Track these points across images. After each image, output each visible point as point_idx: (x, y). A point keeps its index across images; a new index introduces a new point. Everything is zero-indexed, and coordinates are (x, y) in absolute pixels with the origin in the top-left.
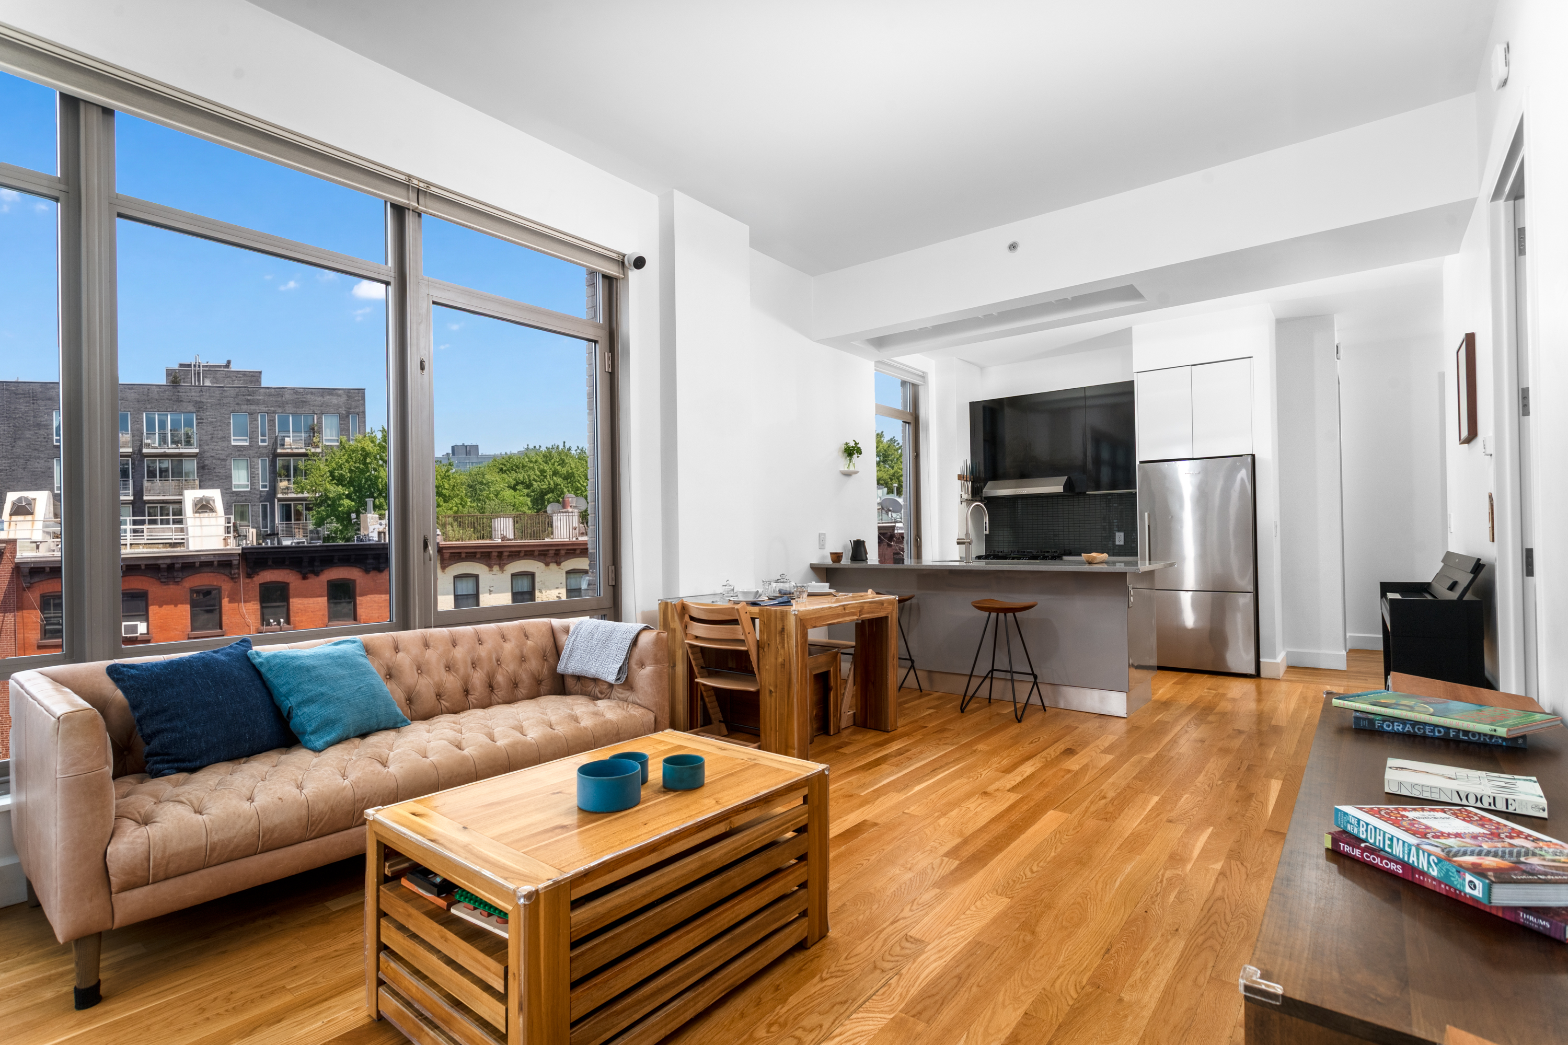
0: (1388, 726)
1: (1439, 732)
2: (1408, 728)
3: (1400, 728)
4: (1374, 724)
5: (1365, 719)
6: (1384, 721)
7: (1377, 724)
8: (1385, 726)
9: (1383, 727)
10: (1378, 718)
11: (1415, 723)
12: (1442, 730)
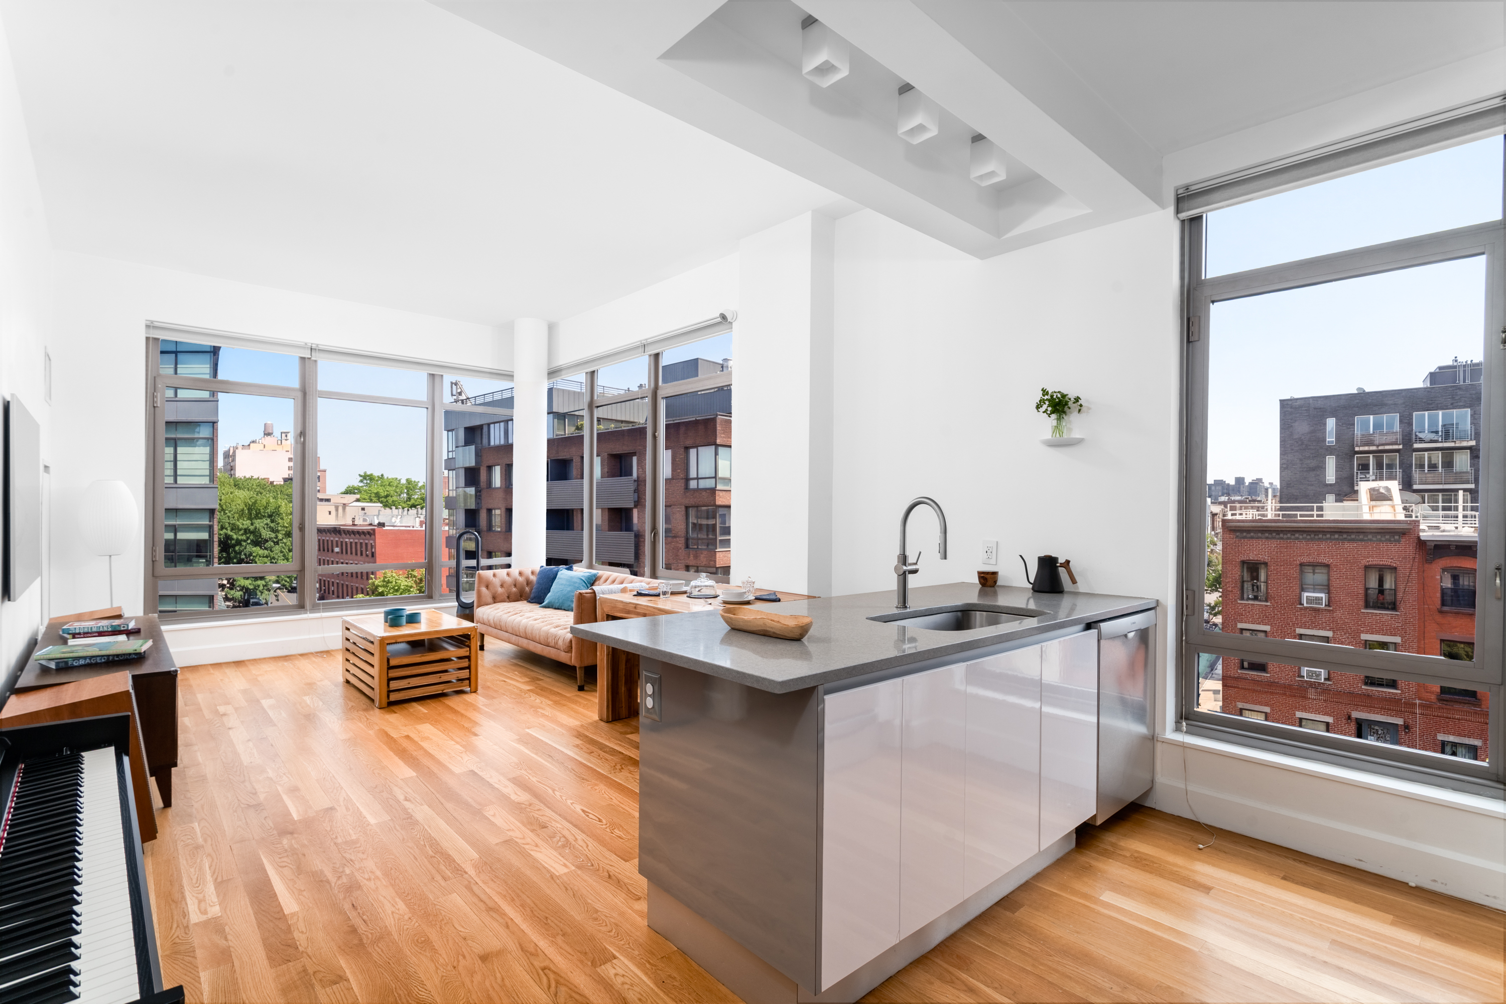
1: (104, 659)
2: (88, 661)
5: (62, 662)
6: (74, 660)
7: (70, 663)
9: (73, 664)
10: (70, 659)
11: (91, 657)
12: (105, 657)
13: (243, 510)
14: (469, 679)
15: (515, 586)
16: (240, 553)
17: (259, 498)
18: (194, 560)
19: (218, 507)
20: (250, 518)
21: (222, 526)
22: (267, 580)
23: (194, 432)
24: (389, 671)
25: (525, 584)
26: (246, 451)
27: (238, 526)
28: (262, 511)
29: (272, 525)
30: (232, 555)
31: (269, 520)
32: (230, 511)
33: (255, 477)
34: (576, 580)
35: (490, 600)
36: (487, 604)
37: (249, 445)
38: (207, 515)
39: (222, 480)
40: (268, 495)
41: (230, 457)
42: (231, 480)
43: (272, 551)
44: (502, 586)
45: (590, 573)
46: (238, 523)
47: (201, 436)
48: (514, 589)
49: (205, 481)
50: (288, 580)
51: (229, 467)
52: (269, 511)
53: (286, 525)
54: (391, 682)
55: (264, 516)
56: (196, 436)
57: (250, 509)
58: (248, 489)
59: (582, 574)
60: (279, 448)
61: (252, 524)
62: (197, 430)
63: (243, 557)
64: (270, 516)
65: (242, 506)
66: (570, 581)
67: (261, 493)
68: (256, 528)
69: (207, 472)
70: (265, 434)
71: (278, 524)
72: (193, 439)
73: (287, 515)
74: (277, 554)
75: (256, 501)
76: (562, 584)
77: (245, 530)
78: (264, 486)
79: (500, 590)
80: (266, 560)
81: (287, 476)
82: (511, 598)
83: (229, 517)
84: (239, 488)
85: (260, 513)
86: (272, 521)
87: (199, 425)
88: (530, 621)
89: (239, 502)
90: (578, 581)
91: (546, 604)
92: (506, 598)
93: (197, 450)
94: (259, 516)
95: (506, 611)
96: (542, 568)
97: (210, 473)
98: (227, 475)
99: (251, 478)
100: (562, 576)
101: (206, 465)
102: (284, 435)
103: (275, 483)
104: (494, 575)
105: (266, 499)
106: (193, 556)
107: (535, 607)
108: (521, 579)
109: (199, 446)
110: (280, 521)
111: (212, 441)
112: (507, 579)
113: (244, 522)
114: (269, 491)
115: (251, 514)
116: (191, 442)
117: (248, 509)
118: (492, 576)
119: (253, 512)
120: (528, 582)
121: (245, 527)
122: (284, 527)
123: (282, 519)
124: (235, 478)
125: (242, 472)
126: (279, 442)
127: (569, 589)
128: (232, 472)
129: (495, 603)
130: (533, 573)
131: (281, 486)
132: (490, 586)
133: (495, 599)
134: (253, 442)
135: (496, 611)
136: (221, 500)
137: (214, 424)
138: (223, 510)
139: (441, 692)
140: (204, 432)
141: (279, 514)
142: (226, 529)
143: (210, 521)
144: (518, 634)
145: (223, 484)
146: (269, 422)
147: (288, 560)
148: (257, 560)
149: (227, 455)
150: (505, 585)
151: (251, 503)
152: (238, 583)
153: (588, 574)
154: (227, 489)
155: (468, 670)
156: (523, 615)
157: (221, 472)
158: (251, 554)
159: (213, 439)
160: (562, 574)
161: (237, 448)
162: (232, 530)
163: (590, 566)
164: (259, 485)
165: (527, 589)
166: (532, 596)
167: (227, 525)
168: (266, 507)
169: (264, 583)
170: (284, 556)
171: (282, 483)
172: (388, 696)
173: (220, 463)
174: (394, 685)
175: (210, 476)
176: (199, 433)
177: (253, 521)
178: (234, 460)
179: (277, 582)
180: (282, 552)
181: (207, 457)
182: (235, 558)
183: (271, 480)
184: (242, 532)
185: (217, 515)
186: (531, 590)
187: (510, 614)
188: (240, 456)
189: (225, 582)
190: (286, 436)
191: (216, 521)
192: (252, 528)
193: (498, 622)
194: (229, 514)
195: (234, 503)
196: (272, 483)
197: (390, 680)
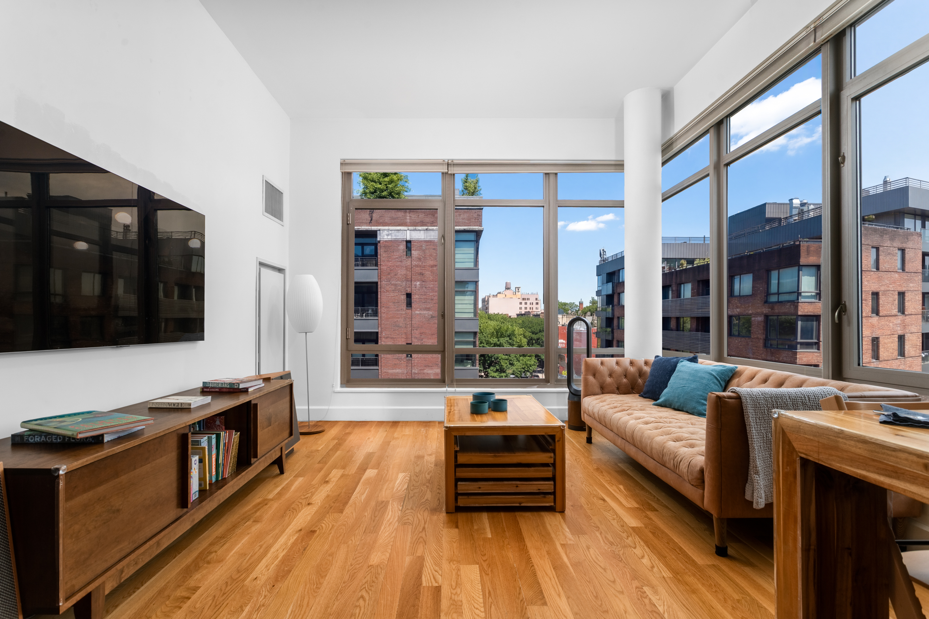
0: (32, 439)
1: (60, 439)
3: (38, 439)
4: (23, 439)
8: (30, 439)
9: (28, 440)
13: (493, 333)
14: (554, 493)
15: (626, 376)
16: (491, 357)
17: (502, 325)
18: (465, 361)
19: (479, 331)
20: (497, 337)
21: (481, 341)
22: (507, 373)
23: (465, 287)
24: (457, 469)
25: (637, 375)
26: (495, 299)
27: (490, 342)
28: (504, 333)
29: (510, 341)
30: (487, 358)
31: (508, 338)
32: (486, 333)
33: (500, 313)
34: (703, 375)
35: (598, 390)
36: (594, 394)
37: (497, 295)
38: (472, 335)
39: (481, 315)
40: (508, 324)
41: (486, 302)
42: (486, 315)
43: (510, 356)
44: (610, 375)
45: (724, 367)
46: (490, 340)
47: (469, 289)
48: (625, 380)
49: (471, 316)
50: (519, 373)
51: (485, 308)
52: (508, 333)
53: (518, 341)
54: (459, 483)
55: (505, 336)
56: (466, 289)
57: (497, 332)
58: (496, 320)
59: (711, 367)
60: (514, 297)
61: (498, 341)
62: (467, 286)
63: (493, 359)
64: (509, 336)
65: (493, 330)
66: (695, 374)
67: (504, 323)
68: (501, 343)
69: (472, 311)
70: (506, 289)
71: (514, 340)
72: (464, 291)
73: (518, 336)
74: (513, 358)
75: (501, 327)
76: (683, 379)
77: (495, 344)
78: (505, 318)
79: (609, 380)
80: (506, 361)
81: (519, 313)
82: (621, 390)
83: (485, 336)
84: (491, 320)
85: (503, 334)
86: (510, 339)
87: (468, 283)
88: (639, 423)
89: (491, 328)
90: (707, 376)
91: (662, 402)
92: (615, 389)
93: (466, 298)
94: (502, 336)
95: (612, 406)
96: (657, 358)
97: (474, 311)
98: (484, 312)
99: (498, 314)
100: (683, 369)
101: (472, 306)
102: (517, 289)
103: (512, 317)
104: (602, 363)
105: (507, 326)
106: (464, 359)
107: (648, 403)
108: (632, 369)
109: (468, 296)
110: (515, 339)
111: (475, 293)
112: (616, 368)
113: (494, 340)
114: (509, 321)
115: (498, 335)
116: (463, 293)
117: (496, 332)
118: (600, 364)
119: (499, 334)
120: (641, 373)
121: (495, 342)
122: (517, 342)
123: (516, 338)
124: (488, 314)
125: (493, 309)
126: (514, 293)
127: (693, 386)
128: (487, 310)
129: (603, 393)
130: (646, 363)
131: (515, 318)
132: (597, 375)
133: (604, 390)
134: (499, 293)
135: (601, 404)
136: (480, 327)
137: (476, 283)
138: (481, 332)
139: (518, 505)
140: (471, 287)
141: (514, 335)
142: (484, 343)
143: (474, 339)
144: (624, 438)
145: (481, 317)
146: (508, 282)
147: (519, 361)
148: (501, 361)
149: (484, 300)
150: (614, 375)
151: (498, 329)
152: (490, 375)
153: (721, 368)
154: (484, 320)
155: (552, 483)
156: (631, 414)
157: (480, 311)
158: (498, 358)
159: (476, 292)
160: (682, 366)
161: (490, 297)
162: (487, 344)
163: (720, 359)
164: (502, 318)
165: (640, 381)
166: (645, 389)
167: (484, 341)
168: (506, 331)
169: (505, 375)
170: (517, 359)
171: (516, 317)
172: (456, 500)
173: (480, 305)
174: (463, 487)
175: (474, 313)
176: (468, 288)
177: (499, 339)
178: (488, 304)
179: (513, 374)
180: (516, 357)
181: (472, 302)
182: (489, 360)
183: (509, 315)
184: (493, 345)
185: (478, 335)
186: (645, 382)
187: (616, 409)
188: (492, 302)
189: (483, 374)
190: (518, 290)
191: (477, 339)
192: (498, 343)
193: (602, 418)
194: (485, 335)
195: (488, 329)
196: (510, 317)
197: (457, 480)
